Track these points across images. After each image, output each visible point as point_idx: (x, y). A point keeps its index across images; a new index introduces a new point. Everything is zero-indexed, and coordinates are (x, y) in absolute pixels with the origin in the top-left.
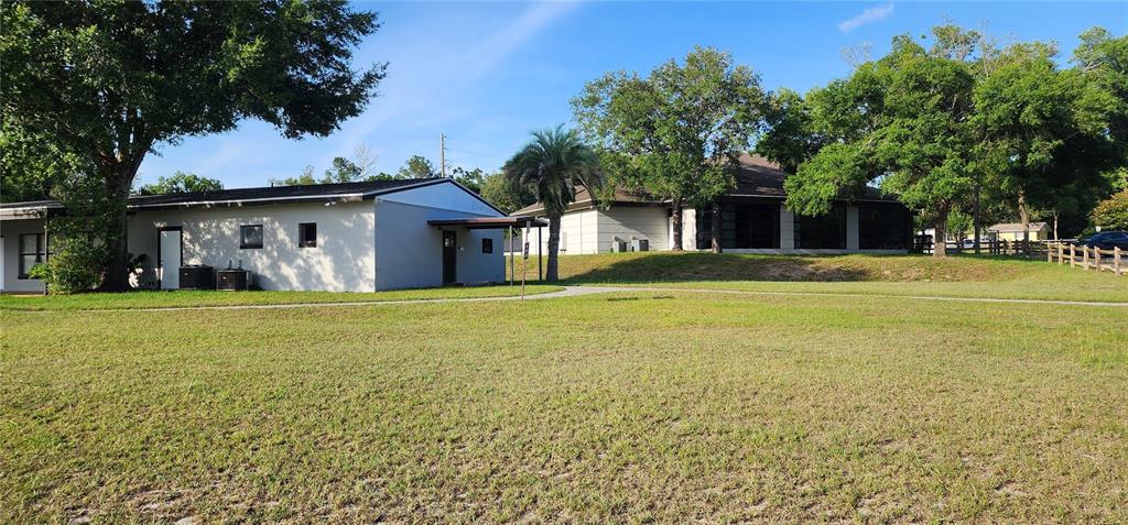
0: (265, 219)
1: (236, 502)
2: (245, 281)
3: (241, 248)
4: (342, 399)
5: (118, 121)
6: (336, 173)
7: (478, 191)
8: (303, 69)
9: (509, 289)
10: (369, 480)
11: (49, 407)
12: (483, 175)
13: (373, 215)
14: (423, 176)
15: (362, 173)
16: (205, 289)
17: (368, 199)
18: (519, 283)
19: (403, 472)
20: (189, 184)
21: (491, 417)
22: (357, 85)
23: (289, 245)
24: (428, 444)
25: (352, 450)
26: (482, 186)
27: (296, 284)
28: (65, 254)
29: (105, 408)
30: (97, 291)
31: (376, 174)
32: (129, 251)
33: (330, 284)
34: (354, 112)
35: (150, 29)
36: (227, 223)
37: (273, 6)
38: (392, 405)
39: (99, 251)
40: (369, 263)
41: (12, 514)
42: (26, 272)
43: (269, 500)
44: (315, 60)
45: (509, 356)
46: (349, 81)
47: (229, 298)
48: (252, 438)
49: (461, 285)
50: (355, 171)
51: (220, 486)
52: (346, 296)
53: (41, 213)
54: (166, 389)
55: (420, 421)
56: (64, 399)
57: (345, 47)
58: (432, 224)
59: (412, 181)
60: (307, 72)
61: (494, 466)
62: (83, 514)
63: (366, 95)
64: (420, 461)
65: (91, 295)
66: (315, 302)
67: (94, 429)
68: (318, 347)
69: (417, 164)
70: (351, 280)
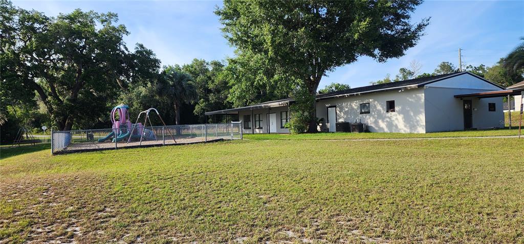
0: (371, 100)
1: (376, 227)
2: (363, 128)
3: (361, 113)
4: (419, 185)
5: (312, 64)
6: (401, 76)
7: (483, 76)
8: (386, 29)
9: (509, 132)
10: (441, 228)
11: (298, 178)
12: (485, 67)
13: (423, 94)
14: (448, 72)
15: (415, 75)
16: (346, 132)
17: (421, 87)
18: (516, 128)
19: (460, 227)
20: (336, 88)
21: (510, 204)
22: (414, 31)
23: (382, 111)
24: (472, 214)
25: (429, 211)
26: (485, 74)
27: (386, 130)
28: (295, 119)
29: (317, 180)
30: (306, 133)
31: (422, 74)
32: (317, 117)
33: (402, 129)
34: (412, 45)
35: (322, 24)
36: (354, 103)
37: (373, 2)
38: (446, 191)
39: (306, 118)
40: (422, 118)
41: (292, 217)
42: (283, 125)
43: (391, 229)
44: (392, 23)
45: (516, 170)
46: (409, 30)
47: (356, 135)
48: (378, 199)
49: (475, 129)
50: (411, 73)
51: (368, 219)
52: (410, 135)
53: (287, 104)
54: (339, 174)
55: (465, 201)
56: (303, 174)
57: (407, 14)
58: (457, 97)
59: (442, 76)
60: (388, 30)
61: (519, 232)
62: (316, 221)
63: (418, 36)
64: (469, 222)
65: (304, 134)
66: (396, 138)
67: (315, 188)
68: (401, 159)
69: (444, 66)
70: (413, 127)
